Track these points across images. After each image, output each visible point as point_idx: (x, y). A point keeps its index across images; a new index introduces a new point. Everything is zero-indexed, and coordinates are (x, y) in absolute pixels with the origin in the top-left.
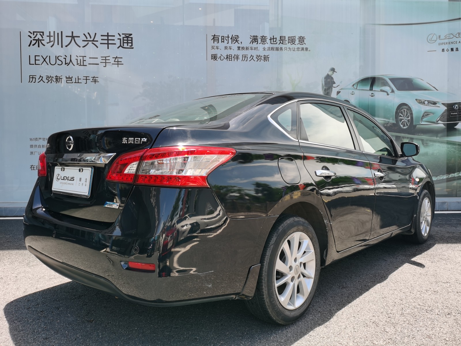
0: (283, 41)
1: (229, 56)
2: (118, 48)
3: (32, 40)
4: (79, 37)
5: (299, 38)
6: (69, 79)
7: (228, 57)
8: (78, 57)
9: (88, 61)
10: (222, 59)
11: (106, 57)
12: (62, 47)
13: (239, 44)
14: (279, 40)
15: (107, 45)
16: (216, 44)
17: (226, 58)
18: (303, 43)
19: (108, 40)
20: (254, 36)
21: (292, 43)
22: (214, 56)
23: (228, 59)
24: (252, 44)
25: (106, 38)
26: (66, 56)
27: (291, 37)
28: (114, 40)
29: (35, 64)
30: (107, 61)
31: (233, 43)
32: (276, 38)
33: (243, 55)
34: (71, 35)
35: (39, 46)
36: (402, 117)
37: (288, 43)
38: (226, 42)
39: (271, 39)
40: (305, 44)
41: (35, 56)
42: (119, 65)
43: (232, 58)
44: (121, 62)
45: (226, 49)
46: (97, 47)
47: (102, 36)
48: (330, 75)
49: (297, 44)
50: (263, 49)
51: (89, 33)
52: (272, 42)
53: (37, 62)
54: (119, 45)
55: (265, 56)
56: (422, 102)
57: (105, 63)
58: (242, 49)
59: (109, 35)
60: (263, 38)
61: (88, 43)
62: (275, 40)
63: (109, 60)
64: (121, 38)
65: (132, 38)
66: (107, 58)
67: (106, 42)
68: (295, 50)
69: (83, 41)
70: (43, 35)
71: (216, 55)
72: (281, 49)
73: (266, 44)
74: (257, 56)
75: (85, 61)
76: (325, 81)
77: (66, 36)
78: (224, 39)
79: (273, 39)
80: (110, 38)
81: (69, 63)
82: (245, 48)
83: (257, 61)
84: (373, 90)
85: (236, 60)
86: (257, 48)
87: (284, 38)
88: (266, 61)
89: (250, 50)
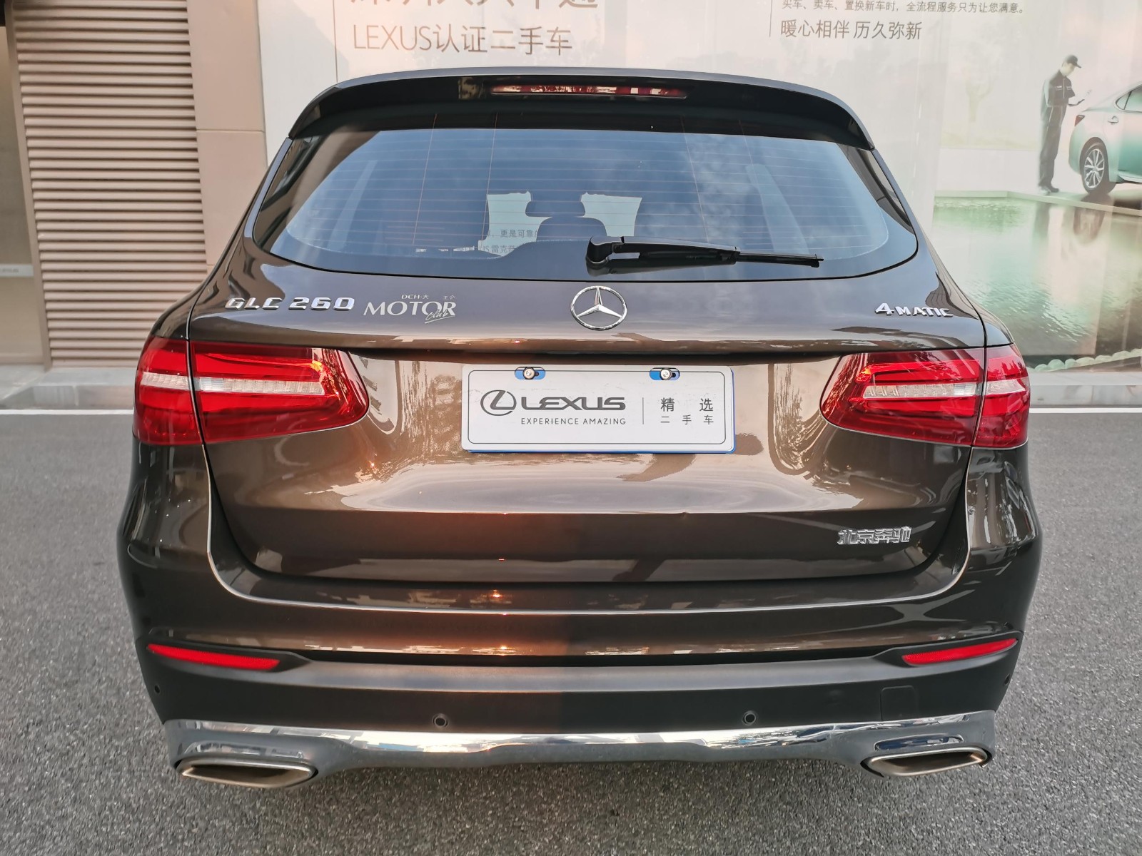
1: (825, 26)
2: (561, 6)
7: (822, 27)
8: (466, 29)
9: (491, 39)
10: (806, 33)
11: (531, 30)
12: (429, 4)
15: (534, 0)
17: (815, 31)
22: (787, 24)
23: (822, 33)
26: (440, 28)
29: (369, 47)
30: (534, 40)
33: (857, 23)
35: (376, 3)
41: (368, 26)
42: (561, 49)
43: (830, 31)
44: (567, 41)
45: (818, 6)
46: (512, 4)
48: (1064, 74)
50: (907, 8)
53: (373, 42)
55: (911, 26)
57: (529, 45)
58: (858, 8)
63: (540, 36)
66: (533, 31)
68: (986, 9)
71: (793, 22)
72: (952, 6)
74: (892, 25)
75: (483, 38)
76: (1050, 91)
81: (446, 44)
82: (865, 3)
83: (891, 38)
85: (840, 35)
86: (894, 4)
88: (911, 37)
89: (876, 11)
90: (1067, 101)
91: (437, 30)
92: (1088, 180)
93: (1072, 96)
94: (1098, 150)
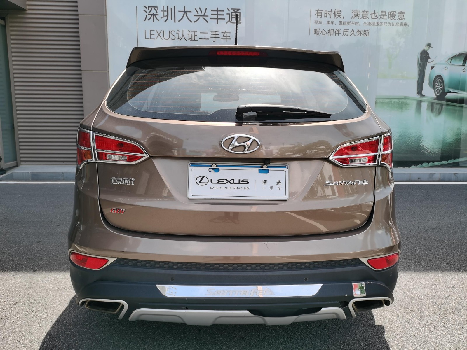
0: (384, 16)
2: (227, 23)
3: (147, 15)
4: (191, 12)
5: (399, 13)
7: (330, 31)
8: (189, 32)
9: (199, 35)
10: (324, 34)
11: (215, 32)
12: (175, 22)
13: (341, 18)
14: (380, 15)
15: (216, 20)
16: (319, 19)
17: (327, 33)
18: (402, 18)
19: (218, 15)
20: (356, 11)
21: (392, 18)
22: (316, 30)
23: (330, 34)
24: (354, 18)
25: (216, 13)
26: (179, 31)
27: (392, 12)
28: (223, 15)
29: (151, 39)
30: (216, 36)
31: (335, 17)
32: (377, 13)
33: (344, 30)
34: (183, 10)
35: (153, 21)
37: (388, 18)
38: (329, 16)
39: (372, 14)
40: (405, 19)
41: (150, 31)
42: (227, 40)
43: (333, 33)
44: (229, 36)
45: (328, 23)
46: (208, 22)
47: (212, 11)
48: (426, 50)
49: (396, 20)
50: (364, 24)
51: (200, 8)
52: (373, 17)
53: (152, 37)
54: (228, 20)
55: (365, 31)
57: (214, 38)
58: (344, 24)
59: (219, 10)
60: (364, 13)
61: (199, 18)
62: (376, 15)
63: (218, 35)
64: (230, 13)
65: (240, 13)
67: (216, 17)
68: (394, 25)
69: (194, 16)
70: (158, 10)
71: (319, 30)
72: (381, 23)
73: (367, 18)
74: (358, 31)
75: (196, 35)
76: (420, 57)
77: (179, 11)
78: (327, 14)
79: (374, 13)
80: (220, 13)
81: (181, 37)
82: (347, 22)
83: (357, 36)
84: (466, 65)
85: (337, 35)
86: (358, 23)
87: (385, 13)
88: (365, 35)
89: (351, 25)
90: (427, 61)
92: (436, 92)
93: (429, 59)
94: (440, 80)
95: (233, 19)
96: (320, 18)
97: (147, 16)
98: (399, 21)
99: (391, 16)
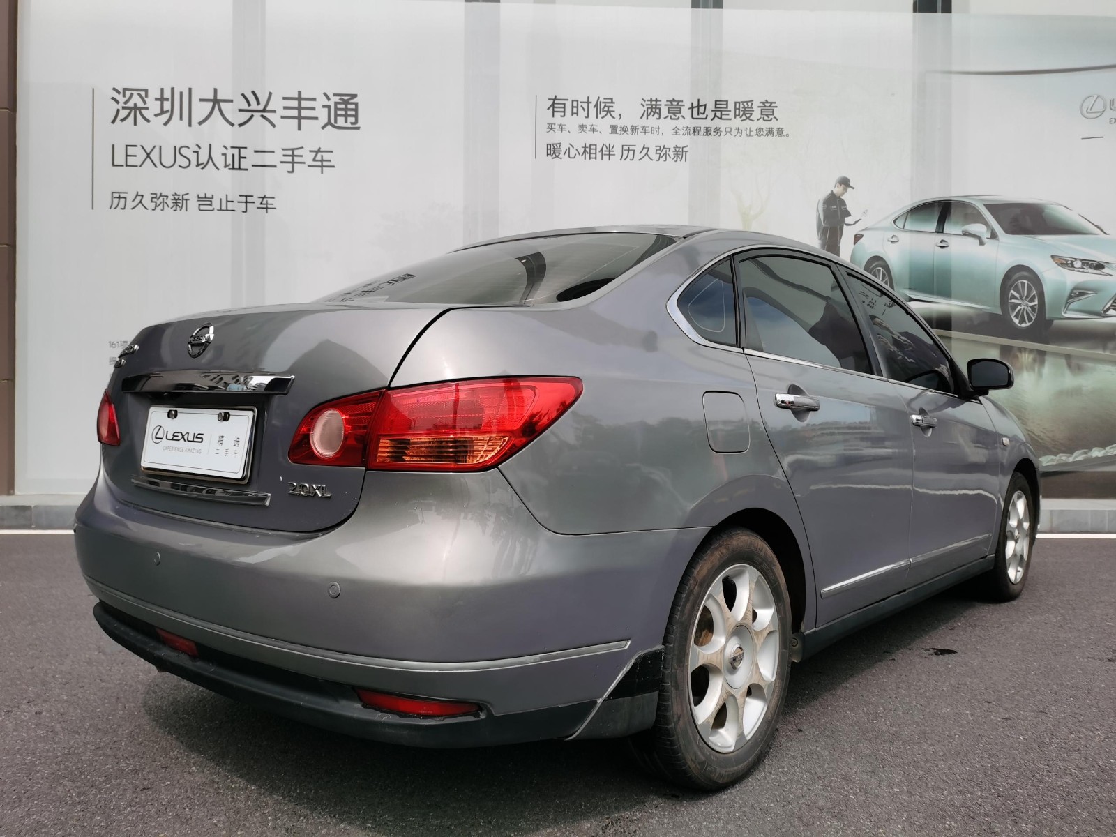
0: (723, 113)
1: (590, 149)
2: (323, 128)
3: (120, 108)
4: (232, 101)
5: (762, 105)
6: (205, 200)
7: (588, 150)
8: (227, 149)
9: (250, 158)
10: (572, 155)
11: (293, 150)
12: (190, 125)
13: (614, 118)
14: (713, 111)
15: (296, 121)
16: (558, 119)
17: (581, 154)
18: (771, 117)
19: (299, 108)
20: (651, 100)
21: (744, 117)
22: (552, 147)
23: (588, 156)
24: (647, 118)
25: (295, 103)
26: (200, 148)
27: (743, 102)
28: (314, 109)
29: (127, 166)
30: (296, 159)
31: (600, 116)
32: (705, 105)
33: (623, 146)
34: (212, 98)
35: (135, 124)
36: (1016, 298)
37: (735, 118)
38: (582, 113)
39: (692, 108)
40: (777, 120)
41: (127, 146)
42: (324, 169)
43: (596, 154)
44: (330, 161)
45: (583, 130)
46: (274, 126)
47: (284, 98)
48: (837, 195)
49: (756, 120)
50: (673, 132)
51: (253, 93)
52: (695, 115)
53: (131, 161)
54: (326, 121)
55: (677, 149)
56: (1067, 264)
57: (291, 165)
58: (623, 132)
59: (303, 96)
60: (672, 105)
61: (252, 116)
62: (702, 109)
63: (301, 156)
64: (331, 103)
66: (296, 152)
67: (295, 113)
68: (752, 134)
69: (240, 110)
70: (147, 96)
71: (558, 145)
72: (718, 130)
73: (681, 118)
74: (658, 148)
75: (245, 158)
76: (825, 211)
77: (201, 100)
78: (577, 107)
79: (697, 108)
80: (304, 104)
81: (205, 163)
82: (629, 128)
83: (659, 160)
84: (944, 232)
85: (606, 157)
86: (659, 128)
87: (725, 106)
88: (679, 160)
89: (641, 135)
90: (844, 221)
91: (197, 149)
93: (847, 216)
94: (881, 269)
95: (339, 118)
96: (561, 116)
97: (118, 110)
98: (762, 124)
99: (741, 114)
